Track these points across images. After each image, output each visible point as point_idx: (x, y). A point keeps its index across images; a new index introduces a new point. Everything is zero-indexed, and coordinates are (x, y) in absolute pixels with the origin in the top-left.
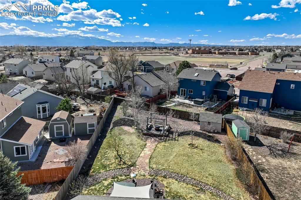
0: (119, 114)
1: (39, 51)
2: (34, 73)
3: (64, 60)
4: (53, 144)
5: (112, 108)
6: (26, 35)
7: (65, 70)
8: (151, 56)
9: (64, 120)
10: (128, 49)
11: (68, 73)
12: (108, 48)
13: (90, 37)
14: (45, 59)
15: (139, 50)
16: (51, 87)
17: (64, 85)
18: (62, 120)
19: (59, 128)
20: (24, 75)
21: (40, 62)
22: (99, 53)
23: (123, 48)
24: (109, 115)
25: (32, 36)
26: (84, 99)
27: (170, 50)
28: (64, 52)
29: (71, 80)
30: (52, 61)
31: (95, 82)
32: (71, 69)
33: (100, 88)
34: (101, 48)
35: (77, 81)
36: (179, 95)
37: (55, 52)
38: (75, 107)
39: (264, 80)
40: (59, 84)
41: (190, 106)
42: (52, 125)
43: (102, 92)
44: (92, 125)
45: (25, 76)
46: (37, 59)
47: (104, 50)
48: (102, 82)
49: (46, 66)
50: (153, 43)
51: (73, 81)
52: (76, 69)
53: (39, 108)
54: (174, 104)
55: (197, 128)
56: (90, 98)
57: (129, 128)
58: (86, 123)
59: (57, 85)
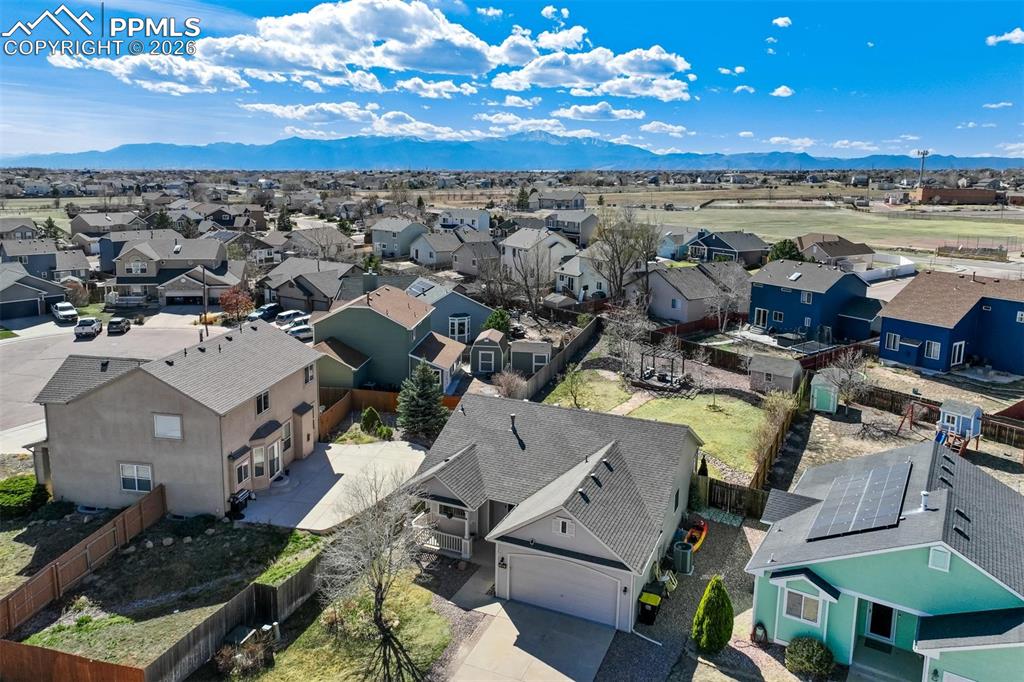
0: (600, 350)
1: (437, 187)
2: (435, 255)
3: (501, 220)
4: (475, 380)
5: (590, 338)
6: (401, 136)
7: (502, 250)
8: (768, 208)
9: (495, 343)
10: (702, 182)
11: (507, 258)
12: (637, 177)
13: (585, 139)
14: (455, 217)
15: (739, 185)
16: (472, 288)
17: (498, 285)
18: (491, 342)
19: (487, 357)
20: (411, 260)
21: (443, 226)
22: (601, 199)
23: (683, 179)
24: (578, 350)
25: (416, 138)
26: (535, 319)
27: (855, 185)
28: (502, 191)
29: (513, 277)
30: (470, 223)
31: (565, 282)
32: (514, 250)
33: (575, 297)
34: (614, 178)
35: (525, 279)
36: (751, 323)
37: (477, 192)
38: (516, 329)
39: (950, 296)
40: (489, 283)
41: (766, 348)
42: (476, 351)
43: (575, 305)
44: (541, 359)
45: (415, 262)
46: (435, 216)
47: (621, 184)
48: (580, 283)
49: (462, 241)
50: (804, 156)
51: (517, 277)
52: (526, 251)
53: (453, 324)
54: (732, 341)
55: (743, 383)
56: (548, 318)
57: (612, 373)
58: (531, 354)
59: (484, 286)
